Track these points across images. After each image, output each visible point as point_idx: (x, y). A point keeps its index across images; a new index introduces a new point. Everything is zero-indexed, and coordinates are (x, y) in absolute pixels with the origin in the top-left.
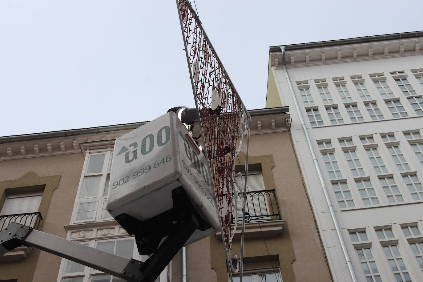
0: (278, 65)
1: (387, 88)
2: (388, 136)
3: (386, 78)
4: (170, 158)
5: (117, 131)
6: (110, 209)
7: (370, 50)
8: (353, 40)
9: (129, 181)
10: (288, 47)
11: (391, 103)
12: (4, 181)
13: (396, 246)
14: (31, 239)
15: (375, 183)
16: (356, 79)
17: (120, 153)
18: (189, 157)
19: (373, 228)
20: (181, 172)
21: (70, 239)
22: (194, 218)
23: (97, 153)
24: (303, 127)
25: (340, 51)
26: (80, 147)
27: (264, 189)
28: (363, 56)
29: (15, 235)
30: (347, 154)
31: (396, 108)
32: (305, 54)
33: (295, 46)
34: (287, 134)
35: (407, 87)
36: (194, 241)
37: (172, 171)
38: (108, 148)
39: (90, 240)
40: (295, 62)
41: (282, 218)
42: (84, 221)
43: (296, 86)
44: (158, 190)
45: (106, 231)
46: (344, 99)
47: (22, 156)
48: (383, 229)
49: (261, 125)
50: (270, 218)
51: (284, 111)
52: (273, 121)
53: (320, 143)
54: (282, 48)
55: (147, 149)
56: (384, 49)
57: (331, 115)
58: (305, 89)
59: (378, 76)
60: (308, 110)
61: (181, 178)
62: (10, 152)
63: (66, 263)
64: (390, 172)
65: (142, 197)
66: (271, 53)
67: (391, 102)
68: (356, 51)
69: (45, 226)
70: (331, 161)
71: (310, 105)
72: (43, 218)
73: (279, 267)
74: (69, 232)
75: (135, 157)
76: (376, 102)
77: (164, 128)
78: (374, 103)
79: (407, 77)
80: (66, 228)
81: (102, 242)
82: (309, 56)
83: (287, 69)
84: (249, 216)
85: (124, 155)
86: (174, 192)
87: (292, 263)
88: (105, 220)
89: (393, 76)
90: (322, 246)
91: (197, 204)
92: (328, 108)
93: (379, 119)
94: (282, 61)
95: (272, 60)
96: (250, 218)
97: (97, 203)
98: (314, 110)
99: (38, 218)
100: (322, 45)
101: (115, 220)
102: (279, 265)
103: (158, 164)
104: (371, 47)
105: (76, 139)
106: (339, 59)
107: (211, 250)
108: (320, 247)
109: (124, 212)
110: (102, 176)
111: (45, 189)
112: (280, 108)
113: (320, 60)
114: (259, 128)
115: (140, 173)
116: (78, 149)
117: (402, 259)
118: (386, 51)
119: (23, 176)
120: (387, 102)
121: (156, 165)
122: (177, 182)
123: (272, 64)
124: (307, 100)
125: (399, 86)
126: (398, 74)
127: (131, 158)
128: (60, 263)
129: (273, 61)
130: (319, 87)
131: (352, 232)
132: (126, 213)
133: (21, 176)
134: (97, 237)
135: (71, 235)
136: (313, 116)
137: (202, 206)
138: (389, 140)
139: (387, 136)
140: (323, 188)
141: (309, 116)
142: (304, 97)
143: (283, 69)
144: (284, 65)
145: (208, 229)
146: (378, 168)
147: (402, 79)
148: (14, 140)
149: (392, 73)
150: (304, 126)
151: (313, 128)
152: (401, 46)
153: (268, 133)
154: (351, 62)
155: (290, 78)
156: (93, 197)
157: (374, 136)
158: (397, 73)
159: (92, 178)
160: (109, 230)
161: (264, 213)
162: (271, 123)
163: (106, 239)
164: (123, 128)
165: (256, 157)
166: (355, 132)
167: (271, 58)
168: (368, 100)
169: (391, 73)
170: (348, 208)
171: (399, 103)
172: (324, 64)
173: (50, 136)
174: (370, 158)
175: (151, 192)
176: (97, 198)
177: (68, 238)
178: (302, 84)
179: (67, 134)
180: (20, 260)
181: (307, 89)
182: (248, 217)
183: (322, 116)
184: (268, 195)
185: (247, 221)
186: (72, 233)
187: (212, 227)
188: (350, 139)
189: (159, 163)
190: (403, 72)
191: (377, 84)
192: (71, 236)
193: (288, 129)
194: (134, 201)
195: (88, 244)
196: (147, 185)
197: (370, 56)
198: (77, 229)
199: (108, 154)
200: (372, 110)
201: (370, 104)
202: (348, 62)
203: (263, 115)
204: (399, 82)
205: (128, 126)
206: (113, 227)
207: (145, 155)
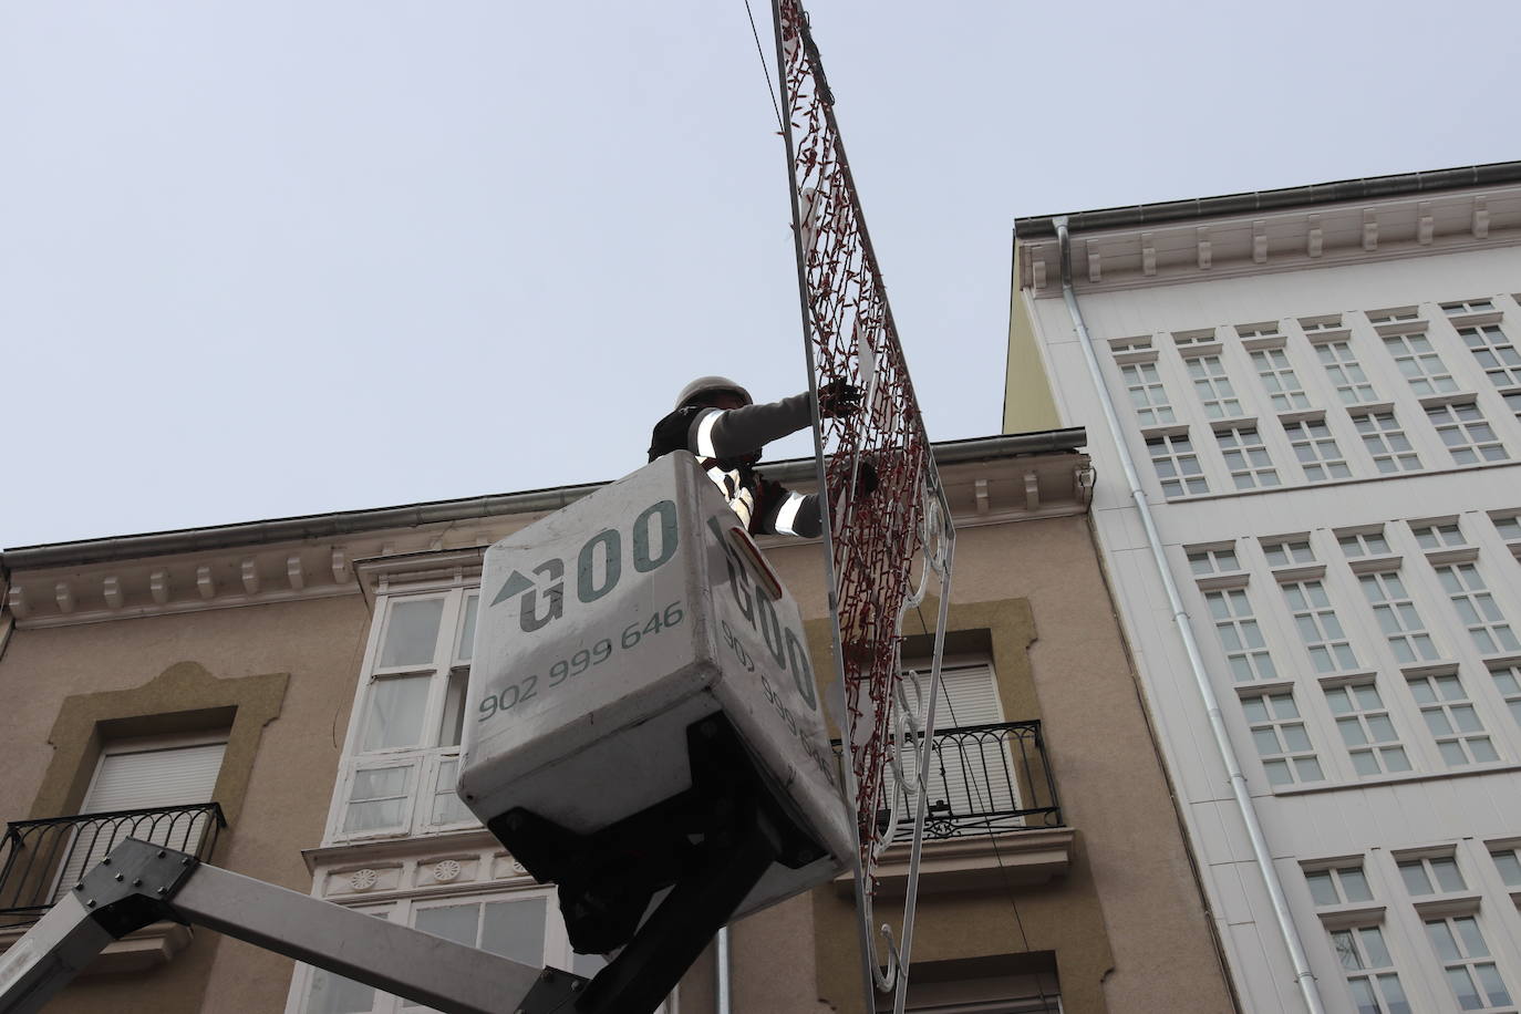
0: (1044, 285)
1: (1433, 361)
2: (1439, 528)
3: (1425, 326)
4: (680, 612)
5: (483, 519)
6: (470, 793)
7: (1368, 226)
8: (1307, 194)
9: (535, 694)
10: (1079, 220)
11: (1447, 412)
12: (93, 694)
13: (1472, 918)
14: (193, 898)
15: (1396, 695)
16: (1322, 329)
17: (503, 595)
18: (746, 609)
19: (1391, 855)
20: (717, 662)
21: (324, 896)
22: (763, 824)
23: (417, 596)
24: (1136, 501)
25: (1261, 231)
26: (357, 574)
27: (1002, 720)
28: (1345, 250)
29: (139, 884)
30: (1293, 593)
31: (1462, 428)
32: (1141, 242)
33: (1104, 217)
34: (1081, 525)
35: (1503, 357)
36: (763, 906)
37: (686, 658)
38: (452, 578)
39: (392, 899)
40: (1103, 273)
41: (1065, 822)
42: (372, 833)
43: (1108, 356)
44: (640, 724)
45: (447, 870)
46: (1281, 401)
47: (155, 609)
48: (1425, 857)
49: (988, 493)
50: (1022, 821)
51: (1068, 443)
52: (1030, 478)
53: (1197, 554)
54: (1057, 222)
55: (599, 580)
56: (1417, 223)
57: (1235, 458)
58: (1142, 366)
59: (1398, 318)
60: (1154, 440)
61: (718, 683)
62: (114, 592)
63: (310, 980)
64: (1446, 658)
65: (582, 749)
66: (1019, 243)
67: (1444, 407)
68: (1319, 232)
69: (236, 850)
70: (1236, 620)
71: (1159, 422)
72: (229, 823)
73: (1055, 996)
74: (320, 874)
75: (557, 609)
76: (1392, 409)
77: (656, 507)
78: (1386, 414)
79: (1501, 320)
80: (310, 858)
81: (436, 908)
82: (1153, 250)
83: (1079, 298)
84: (950, 812)
85: (516, 602)
86: (693, 731)
87: (1102, 981)
88: (444, 828)
89: (1450, 319)
90: (1210, 919)
91: (775, 774)
92: (1222, 432)
93: (1406, 469)
94: (1058, 267)
95: (1023, 264)
96: (953, 822)
97: (416, 770)
98: (1174, 440)
99: (211, 822)
100: (1199, 211)
101: (486, 830)
102: (1059, 987)
103: (637, 633)
104: (1371, 218)
105: (340, 548)
106: (1258, 260)
107: (816, 935)
108: (1203, 923)
109: (517, 804)
110: (434, 676)
111: (237, 722)
112: (1054, 434)
113: (1194, 262)
114: (983, 505)
115: (574, 664)
116: (350, 581)
117: (1493, 964)
118: (1426, 231)
119: (158, 675)
120: (1433, 408)
121: (631, 638)
122: (705, 697)
123: (1023, 279)
124: (1149, 404)
125: (1473, 351)
126: (1471, 311)
127: (540, 614)
128: (286, 983)
129: (1027, 269)
130: (1191, 359)
131: (1316, 870)
132: (527, 807)
133: (152, 678)
134: (417, 889)
135: (327, 882)
136: (1170, 459)
137: (791, 781)
138: (1442, 544)
139: (1435, 531)
140: (1211, 714)
141: (1155, 461)
142: (1138, 394)
143: (1062, 297)
144: (1067, 282)
145: (810, 862)
146: (1402, 643)
147: (1483, 329)
148: (131, 550)
149: (1446, 307)
150: (1138, 496)
151: (1170, 503)
152: (1479, 213)
153: (1014, 523)
154: (1304, 268)
155: (1086, 329)
156: (403, 749)
157: (1389, 531)
158: (1466, 306)
159: (399, 683)
160: (458, 864)
161: (1002, 804)
162: (1023, 485)
163: (448, 897)
164: (505, 507)
165: (970, 606)
166: (1319, 514)
167: (1022, 260)
168: (1363, 403)
169: (1444, 308)
170: (1299, 786)
171: (1473, 413)
172: (1208, 279)
173: (252, 537)
174: (1375, 608)
175: (615, 732)
176: (416, 754)
177: (317, 892)
178: (1131, 347)
179: (312, 530)
180: (148, 970)
181: (1149, 366)
182: (946, 818)
183: (1202, 460)
184: (1014, 738)
185: (944, 830)
186: (330, 874)
187: (826, 854)
188: (1300, 539)
189: (641, 632)
190: (1487, 303)
191: (1396, 346)
192: (327, 888)
193: (1083, 509)
194: (553, 765)
195: (385, 915)
196: (598, 707)
197: (1368, 247)
198: (349, 861)
199: (453, 600)
200: (1377, 436)
201: (1372, 418)
202: (1289, 270)
203: (994, 457)
204: (1471, 337)
205: (524, 500)
206: (472, 853)
207: (590, 601)
